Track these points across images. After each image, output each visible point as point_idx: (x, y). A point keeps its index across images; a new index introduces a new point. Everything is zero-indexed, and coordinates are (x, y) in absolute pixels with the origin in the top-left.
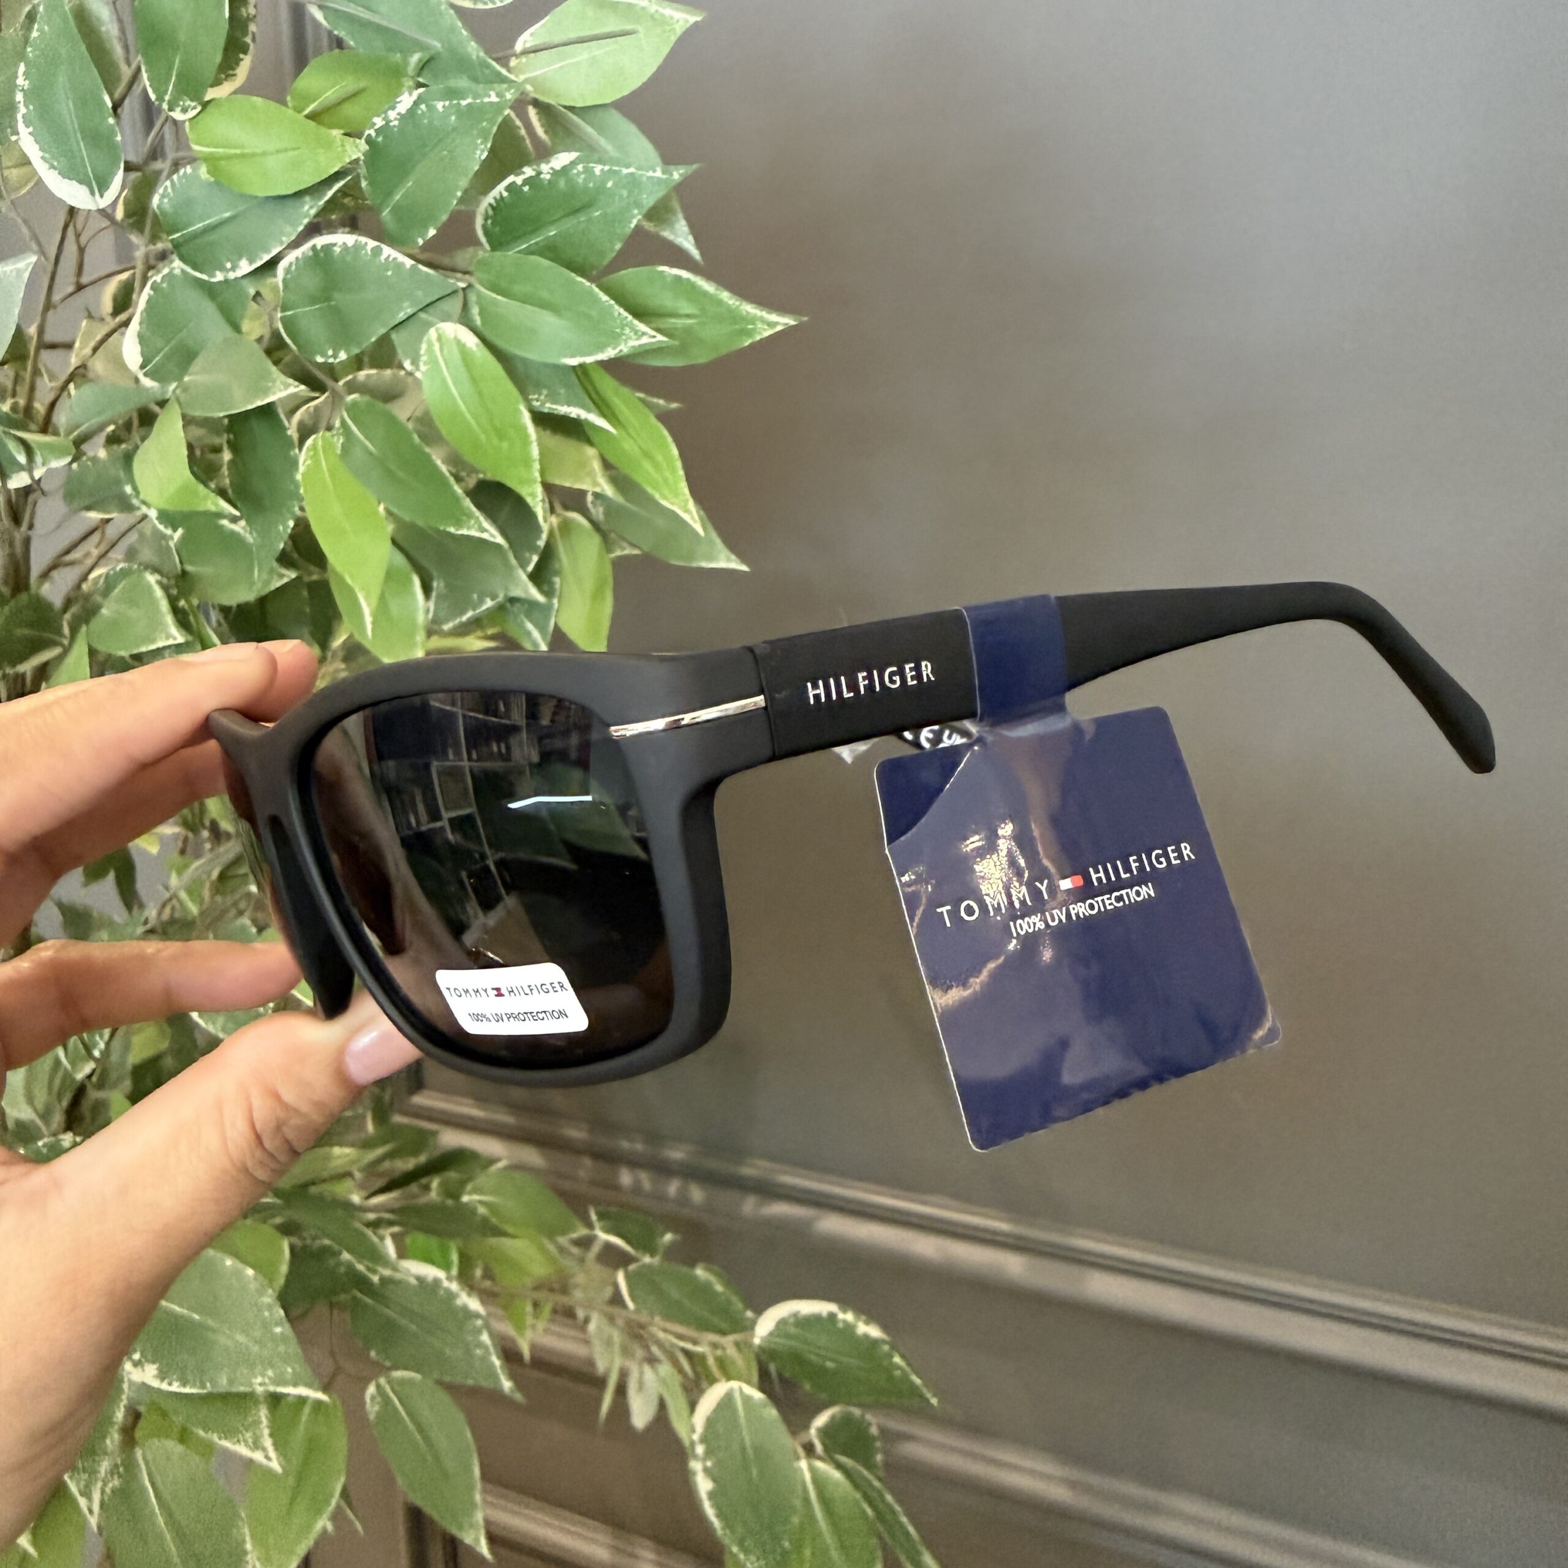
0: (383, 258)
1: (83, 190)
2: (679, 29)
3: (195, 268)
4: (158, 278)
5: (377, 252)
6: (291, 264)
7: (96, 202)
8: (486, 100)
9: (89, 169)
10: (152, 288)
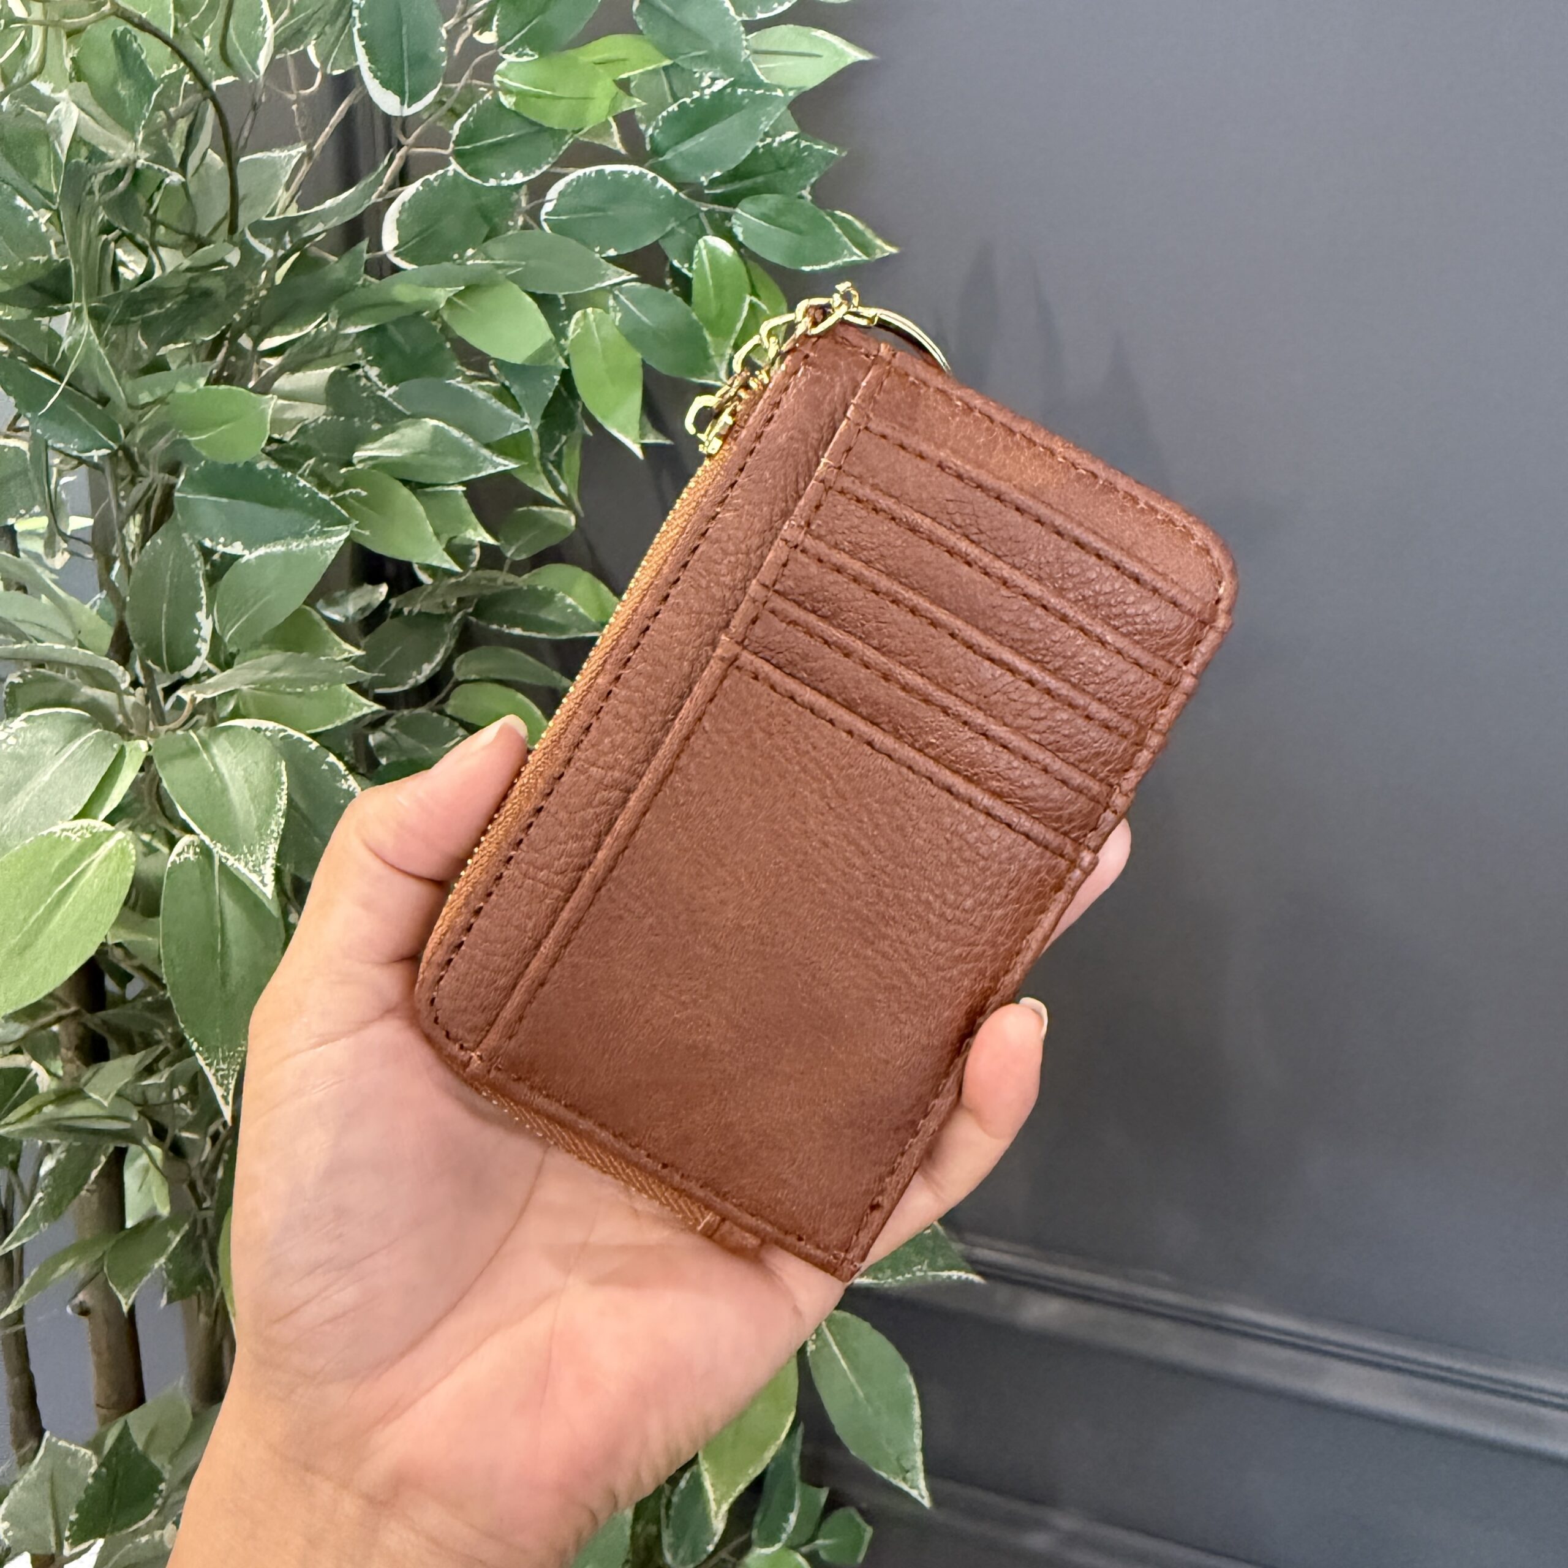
0: (658, 185)
1: (397, 99)
2: (849, 61)
3: (470, 174)
4: (431, 177)
5: (654, 180)
6: (572, 181)
7: (402, 111)
8: (774, 93)
9: (407, 84)
10: (422, 185)
